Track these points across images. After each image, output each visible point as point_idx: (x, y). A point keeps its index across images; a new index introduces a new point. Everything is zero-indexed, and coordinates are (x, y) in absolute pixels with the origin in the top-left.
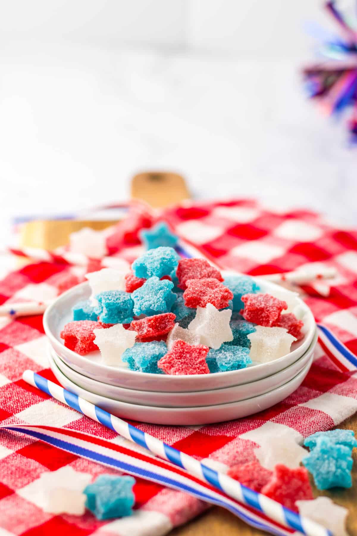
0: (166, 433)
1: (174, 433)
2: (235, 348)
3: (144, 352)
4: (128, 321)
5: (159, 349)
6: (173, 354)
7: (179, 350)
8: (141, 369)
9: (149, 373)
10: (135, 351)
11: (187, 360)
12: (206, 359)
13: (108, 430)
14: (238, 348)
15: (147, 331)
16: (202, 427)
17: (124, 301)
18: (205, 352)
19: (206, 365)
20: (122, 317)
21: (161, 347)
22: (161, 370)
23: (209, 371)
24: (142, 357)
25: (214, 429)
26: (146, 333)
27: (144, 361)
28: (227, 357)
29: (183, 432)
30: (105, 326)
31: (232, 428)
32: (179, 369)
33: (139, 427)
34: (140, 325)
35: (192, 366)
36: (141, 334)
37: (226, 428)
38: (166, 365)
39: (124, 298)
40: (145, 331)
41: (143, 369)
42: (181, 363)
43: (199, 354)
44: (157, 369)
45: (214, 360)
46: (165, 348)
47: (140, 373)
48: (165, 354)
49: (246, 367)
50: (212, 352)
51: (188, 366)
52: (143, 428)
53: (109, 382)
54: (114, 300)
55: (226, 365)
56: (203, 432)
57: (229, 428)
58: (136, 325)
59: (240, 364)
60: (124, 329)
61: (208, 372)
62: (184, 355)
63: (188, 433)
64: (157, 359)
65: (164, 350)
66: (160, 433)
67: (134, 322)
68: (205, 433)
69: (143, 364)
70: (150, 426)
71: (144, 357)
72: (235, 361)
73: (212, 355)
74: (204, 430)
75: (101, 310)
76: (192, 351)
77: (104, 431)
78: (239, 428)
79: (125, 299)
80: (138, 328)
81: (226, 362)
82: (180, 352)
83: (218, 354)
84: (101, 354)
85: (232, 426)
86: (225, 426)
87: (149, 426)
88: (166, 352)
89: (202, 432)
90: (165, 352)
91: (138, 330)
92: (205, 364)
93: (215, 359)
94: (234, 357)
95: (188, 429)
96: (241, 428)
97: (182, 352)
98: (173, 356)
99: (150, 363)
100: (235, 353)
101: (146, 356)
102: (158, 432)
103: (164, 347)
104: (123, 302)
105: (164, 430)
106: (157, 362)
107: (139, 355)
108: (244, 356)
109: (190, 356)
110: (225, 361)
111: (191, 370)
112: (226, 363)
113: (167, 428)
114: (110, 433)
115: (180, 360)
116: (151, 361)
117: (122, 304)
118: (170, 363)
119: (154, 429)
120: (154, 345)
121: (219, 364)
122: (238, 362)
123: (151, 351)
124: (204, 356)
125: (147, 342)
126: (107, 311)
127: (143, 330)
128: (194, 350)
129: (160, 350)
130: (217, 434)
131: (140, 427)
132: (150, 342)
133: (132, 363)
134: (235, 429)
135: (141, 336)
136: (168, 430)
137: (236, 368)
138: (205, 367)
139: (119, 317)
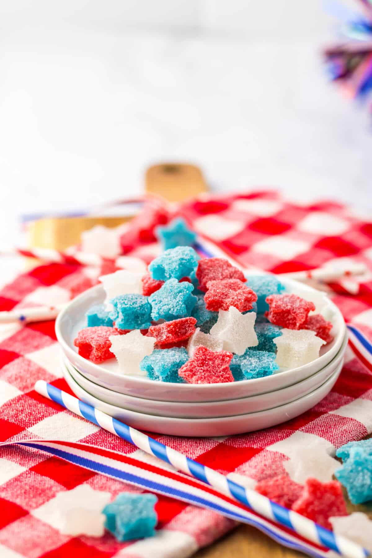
0: (189, 446)
1: (197, 445)
2: (261, 354)
3: (163, 360)
4: (146, 327)
5: (179, 356)
6: (195, 361)
7: (201, 357)
8: (161, 378)
9: (170, 382)
10: (154, 359)
11: (209, 368)
12: (230, 366)
13: (127, 444)
14: (264, 353)
15: (166, 337)
16: (226, 438)
17: (141, 305)
18: (228, 358)
19: (230, 372)
20: (139, 322)
21: (181, 354)
22: (182, 379)
23: (234, 379)
24: (162, 365)
25: (240, 441)
26: (165, 340)
27: (164, 369)
28: (252, 363)
29: (206, 444)
30: (121, 331)
31: (259, 439)
32: (202, 378)
33: (160, 440)
34: (159, 330)
35: (215, 374)
36: (160, 341)
37: (253, 439)
38: (187, 373)
39: (141, 302)
40: (165, 337)
41: (163, 377)
42: (204, 371)
43: (222, 361)
44: (178, 377)
45: (237, 366)
46: (186, 355)
47: (160, 382)
48: (186, 362)
49: (273, 373)
50: (236, 359)
51: (211, 374)
52: (164, 440)
53: (127, 393)
54: (130, 305)
55: (252, 372)
56: (229, 443)
57: (255, 439)
58: (155, 331)
59: (266, 370)
60: (142, 335)
61: (233, 380)
62: (206, 362)
63: (213, 445)
64: (177, 367)
65: (185, 357)
66: (183, 445)
67: (152, 327)
68: (230, 444)
69: (162, 373)
70: (171, 438)
71: (163, 365)
72: (261, 367)
73: (236, 361)
74: (230, 441)
75: (117, 315)
76: (215, 357)
77: (122, 445)
78: (267, 439)
79: (142, 303)
80: (157, 334)
81: (251, 369)
82: (203, 360)
83: (242, 361)
84: (118, 362)
85: (259, 436)
86: (251, 437)
87: (170, 439)
88: (187, 360)
89: (227, 443)
90: (185, 359)
91: (157, 336)
92: (229, 371)
93: (240, 366)
94: (260, 363)
95: (212, 441)
96: (269, 438)
97: (204, 358)
98: (195, 363)
99: (170, 372)
100: (260, 358)
101: (166, 364)
102: (180, 445)
103: (185, 354)
104: (140, 306)
105: (187, 443)
106: (177, 370)
107: (158, 363)
108: (270, 363)
109: (212, 363)
110: (250, 368)
111: (214, 378)
112: (251, 370)
113: (190, 441)
114: (129, 447)
115: (202, 368)
116: (172, 370)
117: (139, 308)
118: (191, 371)
119: (176, 441)
120: (174, 351)
121: (244, 371)
122: (264, 368)
123: (171, 358)
124: (227, 363)
125: (167, 348)
126: (124, 316)
127: (162, 336)
128: (217, 356)
129: (181, 357)
130: (243, 446)
131: (161, 439)
132: (170, 349)
133: (151, 371)
134: (262, 440)
135: (160, 342)
136: (191, 443)
137: (262, 375)
138: (229, 374)
139: (137, 322)
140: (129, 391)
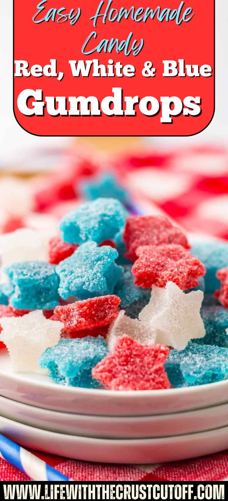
0: (104, 477)
1: (115, 477)
2: (208, 349)
3: (72, 354)
4: (51, 306)
5: (95, 350)
6: (116, 357)
7: (125, 351)
8: (67, 379)
9: (80, 386)
10: (59, 352)
11: (136, 367)
12: (165, 365)
13: (17, 471)
14: (213, 349)
15: (77, 322)
16: (157, 467)
17: (45, 276)
18: (163, 355)
19: (165, 375)
20: (43, 300)
21: (97, 346)
22: (98, 381)
23: (170, 384)
24: (69, 361)
25: (176, 471)
26: (76, 325)
27: (72, 368)
28: (196, 362)
29: (129, 475)
30: (17, 312)
31: (203, 470)
32: (124, 382)
33: (63, 466)
34: (68, 312)
35: (144, 376)
36: (69, 327)
37: (194, 470)
38: (104, 374)
39: (46, 272)
40: (75, 322)
41: (70, 379)
42: (128, 372)
43: (153, 359)
44: (91, 379)
45: (176, 367)
46: (104, 349)
47: (66, 387)
48: (103, 357)
49: (225, 377)
50: (174, 355)
51: (138, 376)
52: (69, 467)
53: (20, 400)
54: (31, 276)
55: (195, 375)
56: (160, 474)
57: (198, 469)
58: (62, 313)
59: (216, 373)
60: (45, 318)
61: (168, 386)
62: (132, 360)
63: (137, 477)
64: (91, 365)
65: (103, 350)
66: (95, 476)
67: (59, 308)
68: (163, 476)
69: (69, 373)
70: (80, 464)
71: (71, 361)
72: (208, 368)
73: (174, 359)
74: (161, 472)
75: (12, 290)
76: (144, 353)
77: (10, 473)
78: (214, 470)
79: (47, 274)
80: (65, 317)
81: (195, 370)
82: (127, 356)
83: (182, 358)
84: (9, 355)
85: (203, 465)
86: (192, 466)
87: (78, 465)
88: (105, 355)
89: (157, 474)
90: (103, 354)
91: (65, 320)
92: (164, 373)
93: (178, 365)
94: (207, 363)
95: (137, 470)
96: (217, 470)
97: (129, 354)
98: (116, 360)
99: (80, 371)
100: (208, 356)
101: (75, 360)
102: (91, 475)
103: (102, 346)
104: (43, 278)
105: (101, 472)
106: (91, 369)
107: (64, 359)
108: (221, 362)
109: (140, 361)
110: (193, 369)
111: (142, 382)
112: (194, 373)
113: (106, 469)
114: (19, 475)
115: (126, 368)
116: (83, 368)
117: (42, 281)
118: (110, 371)
119: (86, 469)
120: (87, 342)
121: (185, 373)
122: (213, 369)
123: (83, 352)
124: (162, 361)
125: (78, 337)
126: (21, 291)
127: (72, 320)
128: (147, 351)
129: (97, 351)
130: (180, 480)
131: (66, 466)
132: (82, 339)
133: (55, 369)
134: (207, 471)
135: (69, 328)
136: (106, 472)
137: (210, 380)
138: (163, 378)
139: (39, 300)
140: (24, 397)
